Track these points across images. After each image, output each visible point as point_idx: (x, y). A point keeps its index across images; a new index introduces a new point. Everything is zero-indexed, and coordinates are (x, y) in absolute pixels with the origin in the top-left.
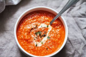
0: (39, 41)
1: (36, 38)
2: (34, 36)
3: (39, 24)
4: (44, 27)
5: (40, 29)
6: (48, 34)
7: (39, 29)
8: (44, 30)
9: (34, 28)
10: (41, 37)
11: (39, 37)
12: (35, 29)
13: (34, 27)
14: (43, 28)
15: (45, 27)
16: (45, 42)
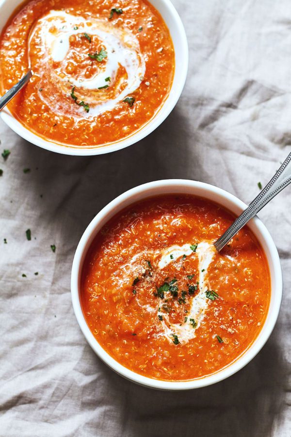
0: (178, 320)
1: (165, 310)
2: (154, 305)
3: (158, 252)
4: (182, 254)
5: (169, 268)
6: (202, 282)
7: (164, 269)
8: (184, 269)
9: (144, 275)
10: (181, 302)
11: (175, 302)
12: (148, 278)
13: (144, 271)
14: (178, 260)
15: (184, 256)
16: (202, 318)
